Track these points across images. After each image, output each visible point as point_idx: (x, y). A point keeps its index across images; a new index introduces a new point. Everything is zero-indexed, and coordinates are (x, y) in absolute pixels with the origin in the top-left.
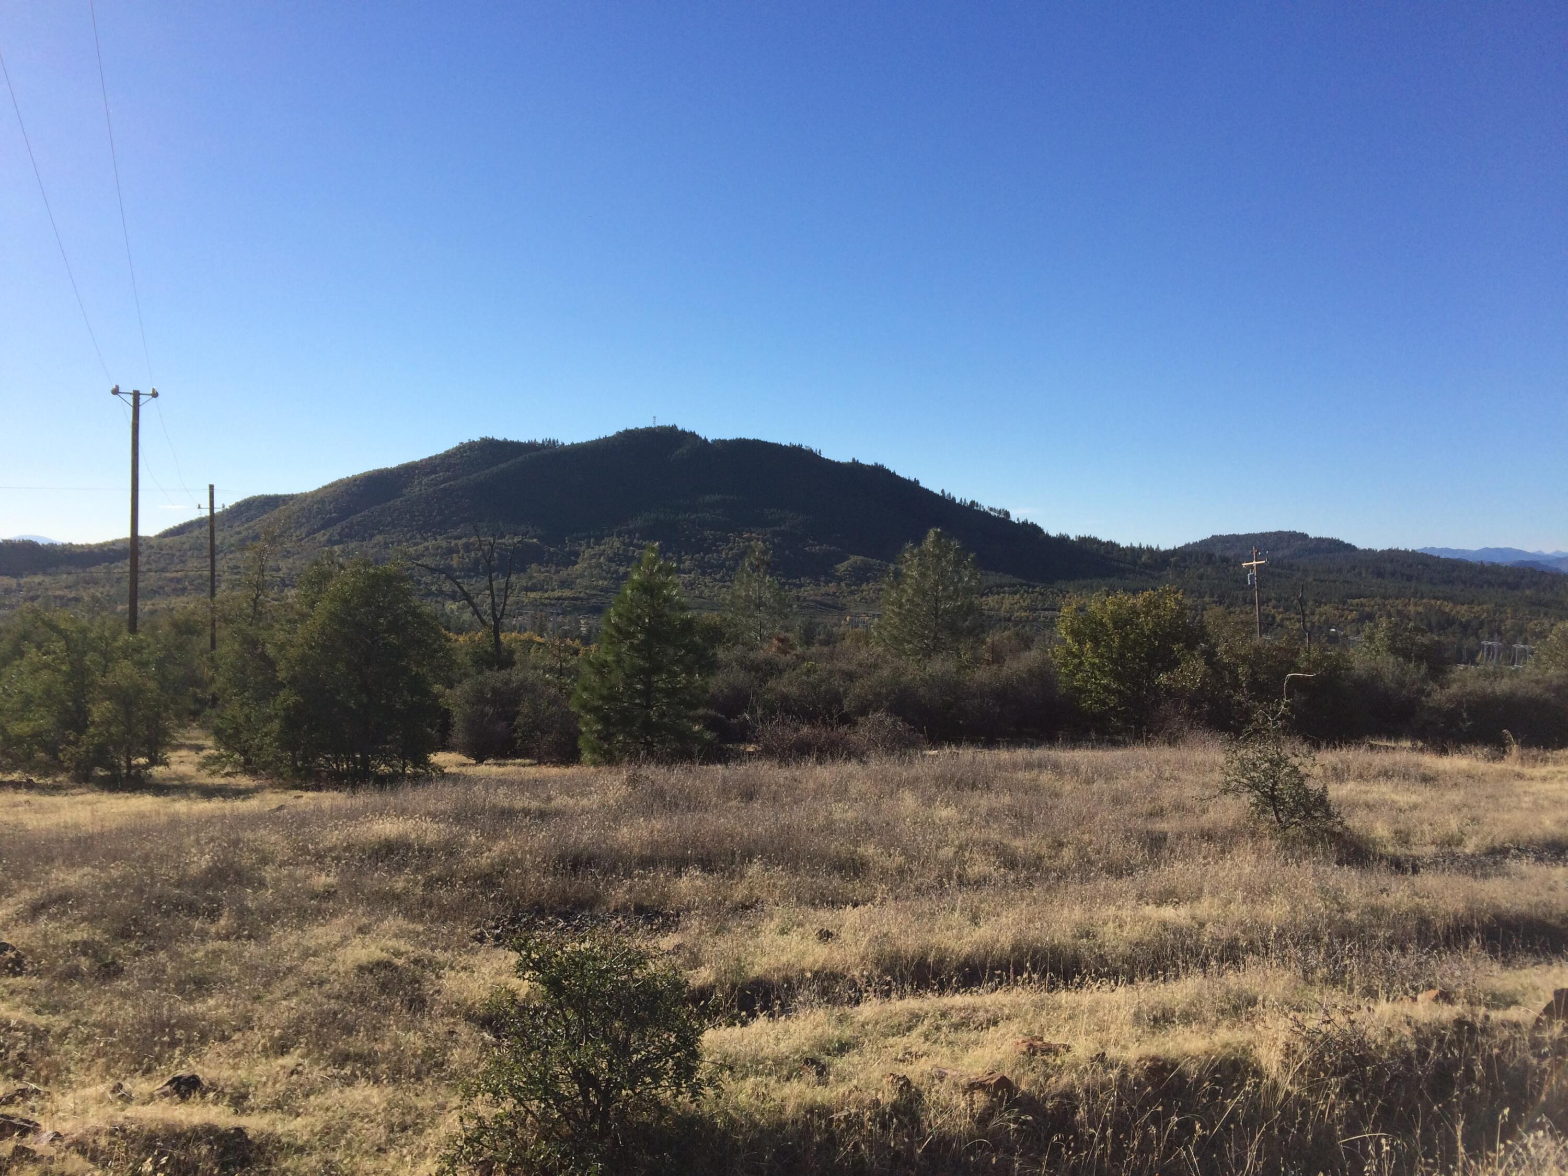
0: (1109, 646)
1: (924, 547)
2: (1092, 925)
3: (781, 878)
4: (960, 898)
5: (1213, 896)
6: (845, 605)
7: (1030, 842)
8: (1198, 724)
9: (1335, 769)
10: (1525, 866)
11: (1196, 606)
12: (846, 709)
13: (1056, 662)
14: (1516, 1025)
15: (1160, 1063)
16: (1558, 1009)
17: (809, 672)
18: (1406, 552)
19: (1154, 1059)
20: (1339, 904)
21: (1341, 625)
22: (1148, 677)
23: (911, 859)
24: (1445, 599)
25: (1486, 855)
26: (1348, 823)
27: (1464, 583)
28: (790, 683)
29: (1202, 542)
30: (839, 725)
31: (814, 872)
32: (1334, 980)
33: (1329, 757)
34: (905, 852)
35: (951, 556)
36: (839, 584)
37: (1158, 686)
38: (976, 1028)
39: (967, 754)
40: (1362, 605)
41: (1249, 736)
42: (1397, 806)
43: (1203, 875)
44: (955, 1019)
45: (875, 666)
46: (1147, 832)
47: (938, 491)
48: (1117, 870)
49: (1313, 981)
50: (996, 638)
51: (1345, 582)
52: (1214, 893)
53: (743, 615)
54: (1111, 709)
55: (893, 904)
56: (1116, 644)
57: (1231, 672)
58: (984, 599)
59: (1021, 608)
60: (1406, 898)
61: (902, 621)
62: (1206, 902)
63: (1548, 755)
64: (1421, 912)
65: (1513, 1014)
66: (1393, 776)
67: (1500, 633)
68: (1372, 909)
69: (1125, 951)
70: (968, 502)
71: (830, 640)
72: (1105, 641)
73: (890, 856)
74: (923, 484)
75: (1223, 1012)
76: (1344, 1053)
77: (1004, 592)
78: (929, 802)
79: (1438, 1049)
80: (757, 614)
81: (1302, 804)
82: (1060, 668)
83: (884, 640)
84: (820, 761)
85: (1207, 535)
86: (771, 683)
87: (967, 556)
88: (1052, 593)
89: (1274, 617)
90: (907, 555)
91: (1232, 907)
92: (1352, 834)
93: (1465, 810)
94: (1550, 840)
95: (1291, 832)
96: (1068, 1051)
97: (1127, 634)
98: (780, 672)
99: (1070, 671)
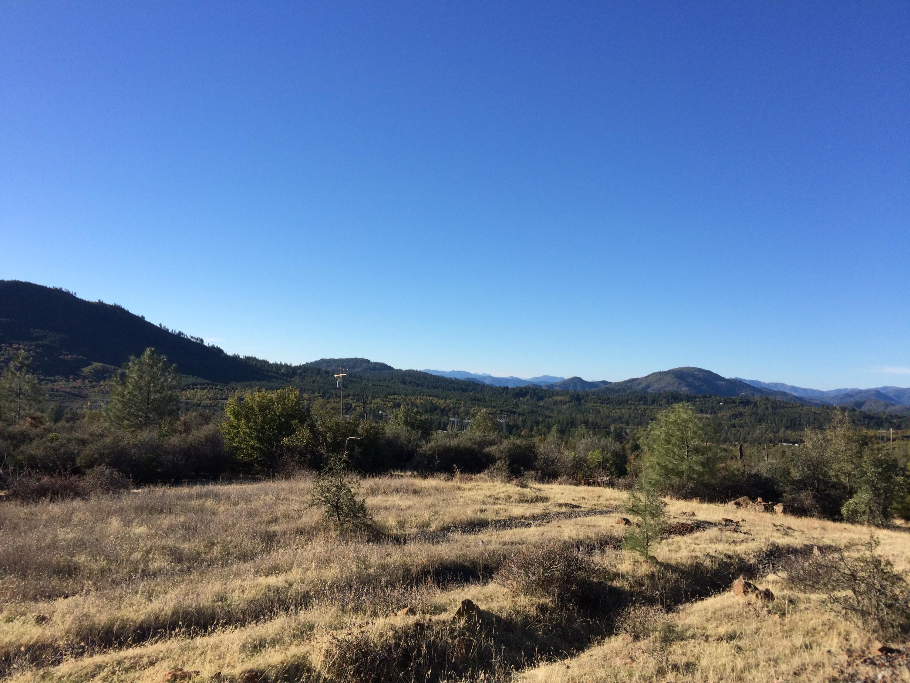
0: (255, 422)
1: (142, 359)
2: (226, 593)
3: (12, 583)
4: (142, 584)
5: (299, 567)
6: (87, 395)
7: (193, 544)
8: (303, 466)
9: (372, 489)
10: (457, 536)
11: (310, 398)
12: (78, 464)
13: (223, 431)
14: (444, 622)
15: (254, 673)
16: (463, 611)
17: (52, 439)
18: (417, 371)
19: (251, 671)
20: (365, 564)
21: (385, 410)
22: (277, 440)
23: (110, 562)
24: (433, 396)
25: (440, 531)
26: (375, 519)
27: (443, 388)
28: (38, 447)
29: (315, 362)
30: (71, 475)
31: (39, 577)
32: (356, 610)
33: (369, 483)
34: (107, 558)
35: (161, 365)
36: (84, 381)
37: (282, 445)
38: (140, 669)
39: (159, 491)
40: (395, 399)
41: (326, 473)
42: (401, 508)
43: (295, 555)
44: (127, 664)
45: (102, 435)
46: (266, 532)
47: (157, 324)
48: (244, 557)
49: (346, 610)
50: (187, 417)
51: (387, 386)
52: (299, 566)
53: (6, 400)
54: (255, 459)
55: (94, 594)
56: (259, 421)
57: (323, 436)
58: (184, 392)
59: (208, 398)
60: (399, 558)
61: (124, 406)
62: (294, 570)
63: (473, 476)
64: (406, 564)
65: (444, 616)
66: (400, 491)
67: (458, 414)
68: (382, 566)
69: (244, 606)
70: (177, 332)
71: (75, 417)
72: (253, 419)
73: (96, 562)
74: (147, 319)
75: (294, 636)
76: (357, 651)
77: (197, 388)
78: (128, 523)
79: (406, 641)
80: (17, 400)
81: (351, 510)
82: (225, 435)
83: (110, 418)
84: (52, 500)
85: (318, 358)
86: (23, 448)
87: (171, 366)
88: (227, 389)
89: (351, 405)
90: (130, 364)
91: (309, 572)
92: (376, 525)
93: (432, 508)
94: (469, 521)
95: (345, 526)
96: (197, 675)
97: (267, 415)
98: (31, 440)
99: (232, 437)
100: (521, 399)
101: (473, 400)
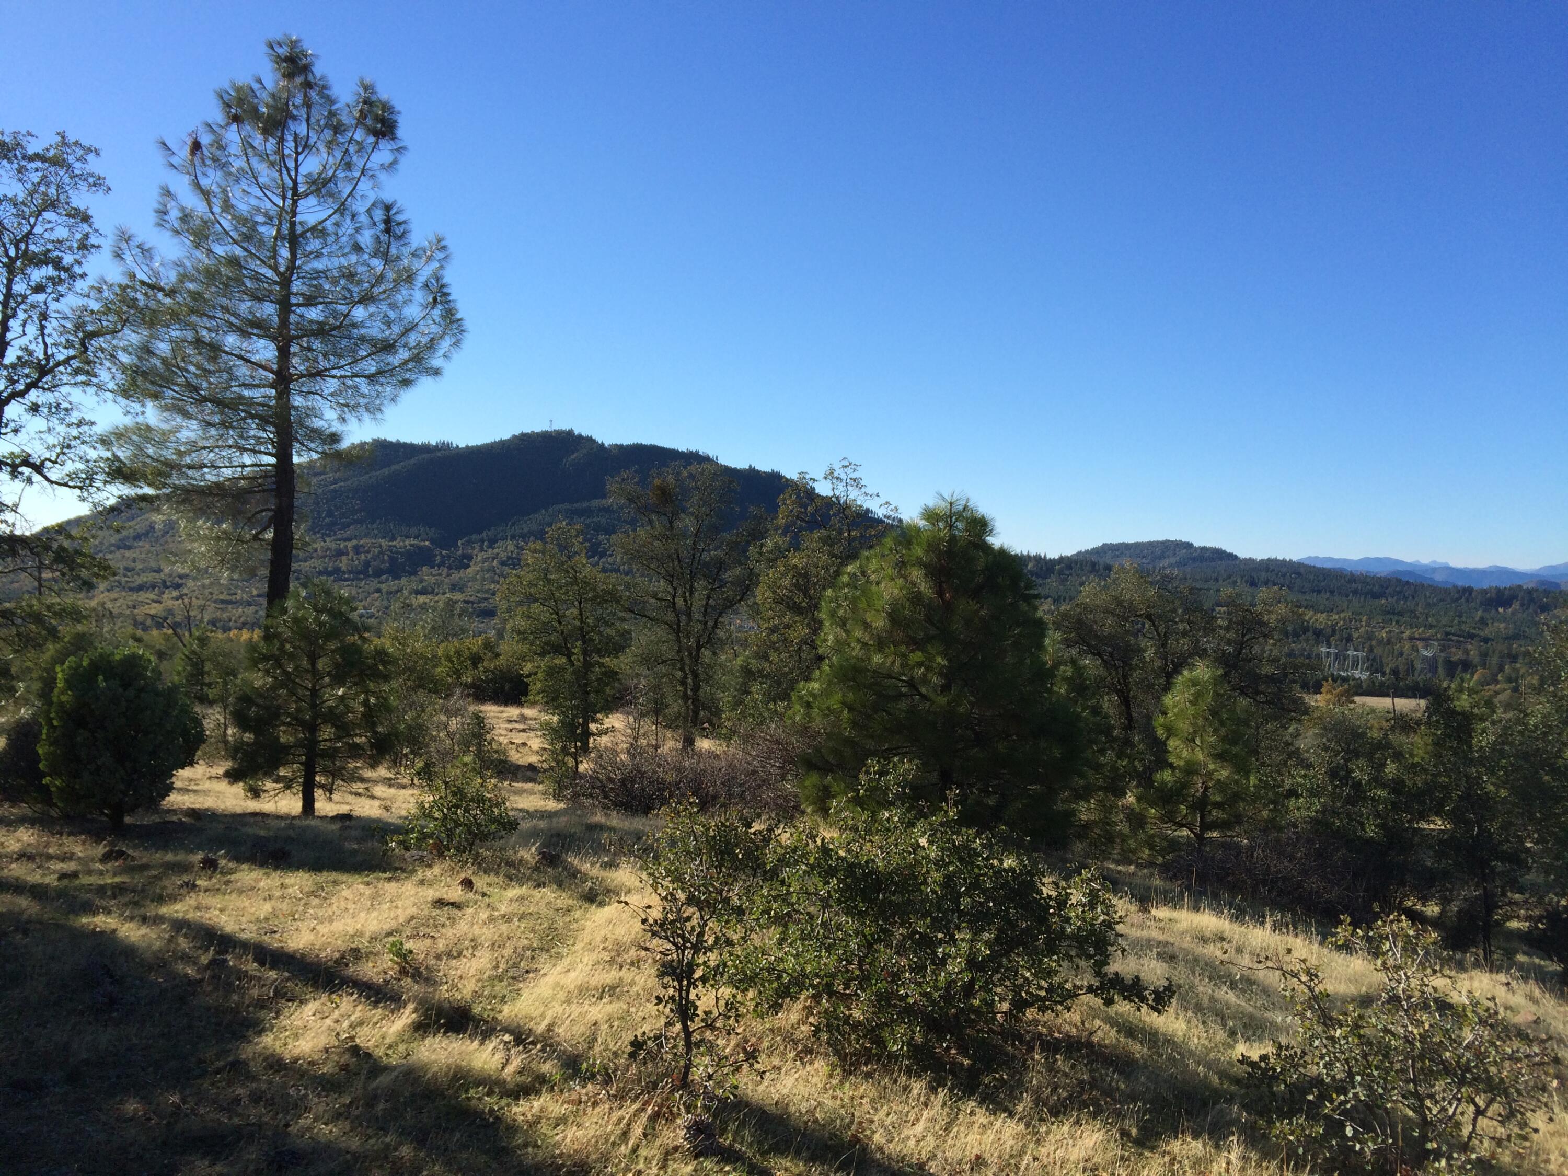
18: (1284, 561)
24: (1308, 607)
27: (1332, 591)
29: (1092, 550)
85: (1098, 543)
100: (1501, 610)
101: (1389, 613)
